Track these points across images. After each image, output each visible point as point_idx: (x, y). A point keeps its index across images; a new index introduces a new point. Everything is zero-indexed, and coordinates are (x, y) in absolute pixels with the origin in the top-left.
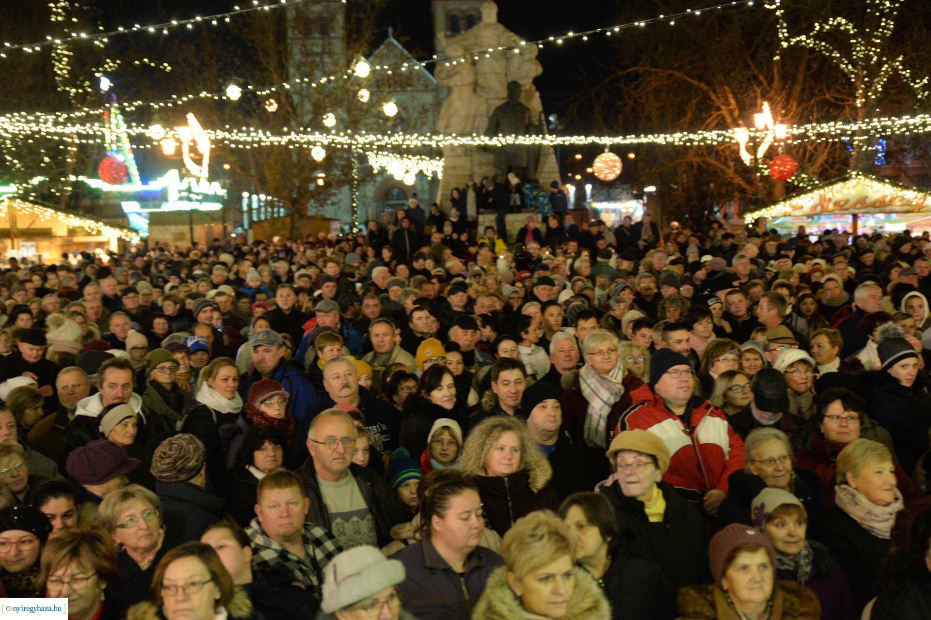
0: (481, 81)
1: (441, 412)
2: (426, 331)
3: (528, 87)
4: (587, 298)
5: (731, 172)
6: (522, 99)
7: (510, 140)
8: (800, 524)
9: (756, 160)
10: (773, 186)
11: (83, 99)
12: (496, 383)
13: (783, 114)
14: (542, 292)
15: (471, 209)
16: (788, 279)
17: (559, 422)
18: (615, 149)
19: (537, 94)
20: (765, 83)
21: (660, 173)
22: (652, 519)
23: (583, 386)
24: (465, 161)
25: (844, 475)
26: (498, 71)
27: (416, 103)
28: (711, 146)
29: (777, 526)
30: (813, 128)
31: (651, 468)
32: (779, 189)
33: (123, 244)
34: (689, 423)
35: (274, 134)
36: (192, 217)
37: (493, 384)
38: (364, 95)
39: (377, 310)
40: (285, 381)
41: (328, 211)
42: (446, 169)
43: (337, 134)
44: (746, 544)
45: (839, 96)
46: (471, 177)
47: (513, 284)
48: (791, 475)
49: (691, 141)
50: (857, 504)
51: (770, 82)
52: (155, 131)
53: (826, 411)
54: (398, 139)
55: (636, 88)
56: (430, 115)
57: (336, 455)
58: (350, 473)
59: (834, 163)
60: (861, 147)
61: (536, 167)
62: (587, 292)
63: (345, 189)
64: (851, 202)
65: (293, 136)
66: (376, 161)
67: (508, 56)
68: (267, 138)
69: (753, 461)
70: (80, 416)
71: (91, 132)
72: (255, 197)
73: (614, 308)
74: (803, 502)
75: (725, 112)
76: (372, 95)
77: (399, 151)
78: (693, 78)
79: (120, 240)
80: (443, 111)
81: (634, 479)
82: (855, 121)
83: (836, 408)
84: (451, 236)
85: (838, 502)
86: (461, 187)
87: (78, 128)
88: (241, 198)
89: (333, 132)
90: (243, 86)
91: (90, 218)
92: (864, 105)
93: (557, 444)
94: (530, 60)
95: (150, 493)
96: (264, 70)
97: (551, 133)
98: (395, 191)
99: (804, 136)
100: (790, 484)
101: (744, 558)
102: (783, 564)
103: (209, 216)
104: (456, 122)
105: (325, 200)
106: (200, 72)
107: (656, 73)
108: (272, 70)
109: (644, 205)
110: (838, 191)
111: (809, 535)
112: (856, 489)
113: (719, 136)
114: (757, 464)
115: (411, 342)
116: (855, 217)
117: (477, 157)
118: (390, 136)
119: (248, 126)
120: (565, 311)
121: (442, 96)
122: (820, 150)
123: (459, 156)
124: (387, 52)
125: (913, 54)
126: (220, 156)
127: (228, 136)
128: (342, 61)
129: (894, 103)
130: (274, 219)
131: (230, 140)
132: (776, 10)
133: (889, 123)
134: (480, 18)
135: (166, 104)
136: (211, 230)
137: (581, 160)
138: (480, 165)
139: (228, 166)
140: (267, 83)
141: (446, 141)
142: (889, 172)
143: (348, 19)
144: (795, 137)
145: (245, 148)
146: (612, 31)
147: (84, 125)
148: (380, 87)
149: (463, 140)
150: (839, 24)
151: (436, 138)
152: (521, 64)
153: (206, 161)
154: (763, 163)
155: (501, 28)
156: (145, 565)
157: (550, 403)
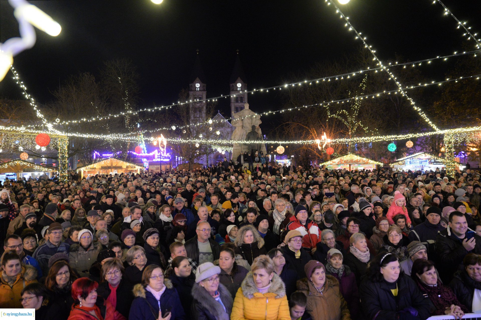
0: (244, 125)
1: (230, 223)
3: (258, 127)
4: (275, 188)
5: (315, 152)
6: (256, 130)
7: (252, 142)
8: (340, 259)
9: (322, 148)
10: (327, 156)
11: (133, 130)
13: (329, 136)
14: (261, 186)
15: (242, 161)
16: (333, 183)
17: (268, 226)
18: (283, 145)
19: (260, 129)
21: (295, 152)
22: (297, 258)
24: (239, 148)
25: (352, 244)
26: (249, 122)
27: (226, 131)
28: (310, 144)
29: (333, 260)
30: (338, 140)
33: (141, 171)
34: (307, 228)
35: (184, 140)
36: (161, 163)
38: (211, 129)
39: (213, 191)
41: (200, 162)
42: (234, 150)
43: (203, 140)
44: (317, 266)
45: (344, 131)
46: (241, 152)
47: (254, 183)
49: (304, 143)
50: (356, 252)
51: (326, 127)
52: (152, 139)
53: (349, 224)
54: (220, 141)
55: (288, 128)
56: (230, 134)
57: (205, 234)
58: (208, 241)
59: (344, 150)
60: (351, 146)
61: (260, 150)
62: (275, 186)
63: (205, 155)
64: (349, 161)
65: (190, 140)
66: (214, 148)
67: (252, 118)
68: (182, 141)
69: (324, 239)
70: (125, 223)
71: (133, 139)
72: (179, 158)
75: (313, 135)
76: (213, 129)
77: (221, 145)
78: (304, 125)
79: (140, 169)
80: (233, 133)
82: (349, 138)
83: (352, 223)
85: (351, 251)
86: (239, 155)
88: (175, 158)
90: (176, 126)
91: (132, 163)
92: (351, 134)
93: (267, 234)
94: (258, 119)
95: (142, 248)
96: (183, 122)
97: (264, 140)
98: (220, 156)
99: (336, 142)
103: (166, 163)
104: (237, 137)
105: (199, 158)
106: (165, 122)
107: (294, 124)
108: (185, 122)
109: (291, 161)
110: (345, 158)
112: (356, 247)
113: (312, 142)
114: (325, 241)
116: (350, 165)
117: (243, 146)
118: (218, 141)
119: (177, 137)
121: (233, 129)
122: (340, 146)
123: (238, 146)
124: (217, 117)
125: (364, 121)
126: (169, 146)
127: (171, 140)
128: (205, 119)
129: (360, 134)
130: (184, 164)
131: (172, 141)
132: (326, 107)
133: (359, 139)
134: (244, 108)
135: (154, 131)
136: (166, 167)
137: (273, 148)
138: (244, 149)
139: (172, 149)
140: (182, 125)
141: (234, 142)
142: (358, 153)
143: (207, 108)
144: (333, 142)
145: (176, 144)
146: (282, 111)
147: (131, 137)
148: (215, 127)
149: (239, 142)
150: (344, 112)
151: (231, 141)
152: (255, 120)
153: (165, 147)
154: (324, 149)
155: (250, 110)
156: (141, 269)
157: (265, 220)
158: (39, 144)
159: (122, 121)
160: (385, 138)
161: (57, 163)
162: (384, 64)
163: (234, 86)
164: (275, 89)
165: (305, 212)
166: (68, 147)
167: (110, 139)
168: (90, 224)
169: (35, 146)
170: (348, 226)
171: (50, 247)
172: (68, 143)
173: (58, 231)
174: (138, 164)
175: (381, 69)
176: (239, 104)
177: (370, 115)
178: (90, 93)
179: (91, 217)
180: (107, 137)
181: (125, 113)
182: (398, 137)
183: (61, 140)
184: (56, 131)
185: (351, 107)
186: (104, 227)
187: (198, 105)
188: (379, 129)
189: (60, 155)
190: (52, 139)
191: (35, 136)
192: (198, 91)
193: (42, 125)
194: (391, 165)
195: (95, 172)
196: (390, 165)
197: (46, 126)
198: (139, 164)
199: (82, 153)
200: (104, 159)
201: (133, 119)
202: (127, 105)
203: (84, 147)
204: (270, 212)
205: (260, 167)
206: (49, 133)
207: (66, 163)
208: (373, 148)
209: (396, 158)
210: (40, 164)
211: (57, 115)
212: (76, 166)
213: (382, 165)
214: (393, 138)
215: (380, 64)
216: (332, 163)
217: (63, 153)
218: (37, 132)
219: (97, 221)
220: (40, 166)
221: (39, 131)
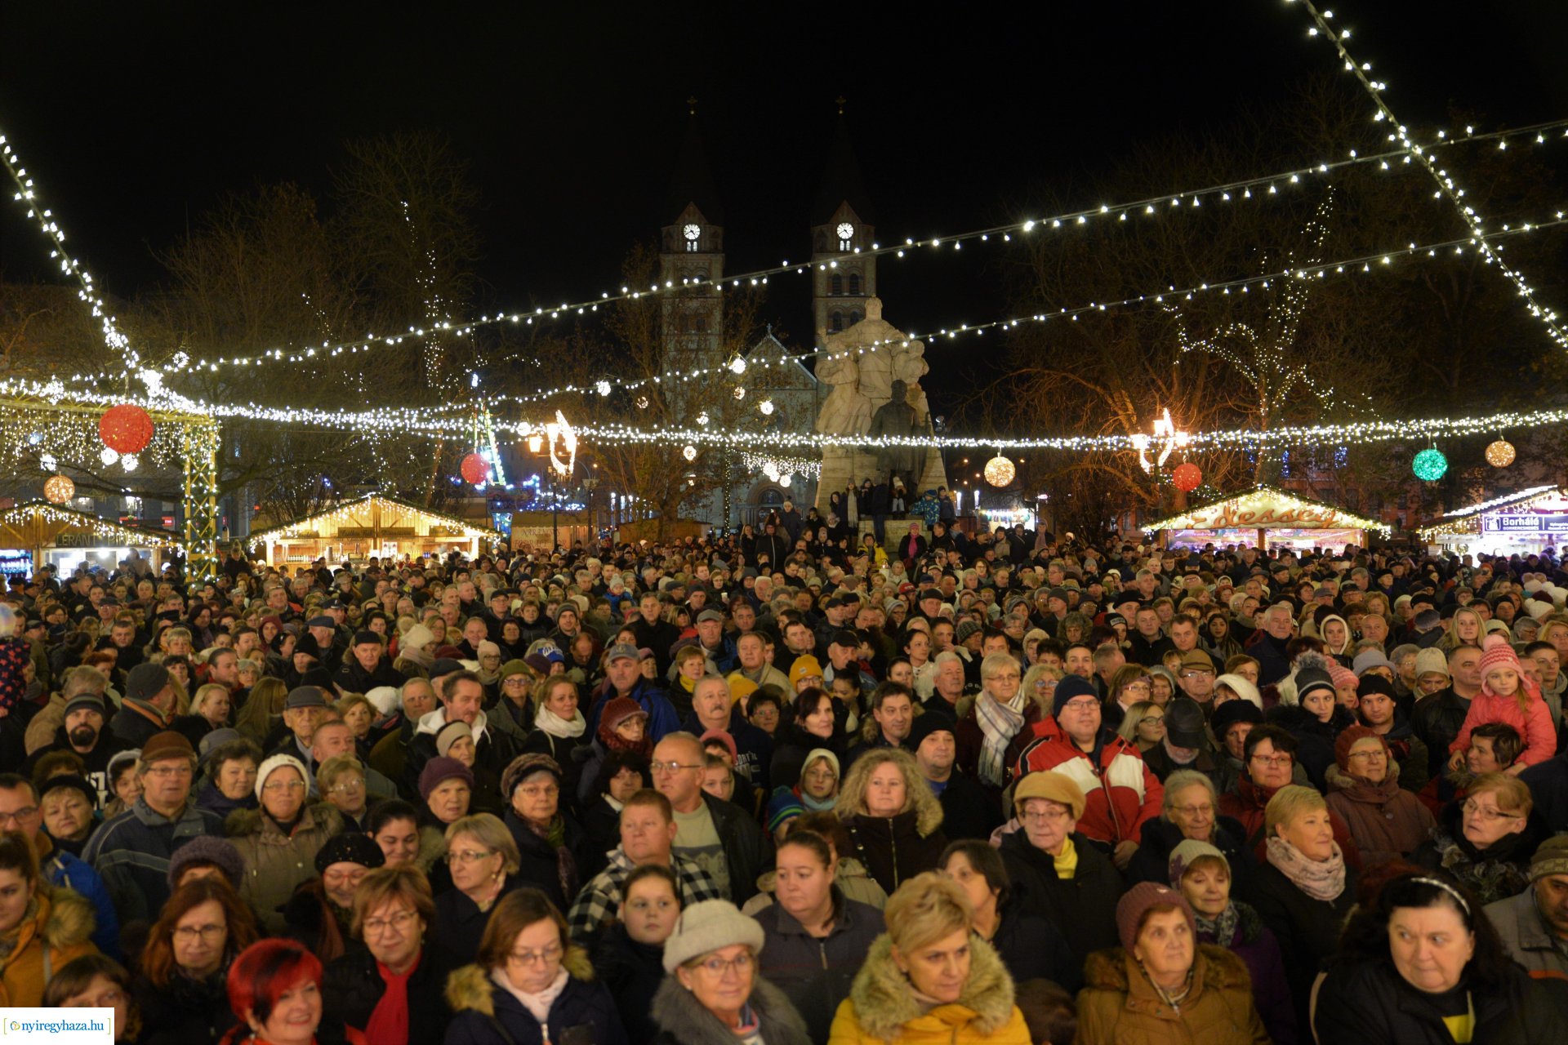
0: (864, 379)
1: (817, 742)
2: (801, 648)
3: (913, 386)
4: (980, 613)
5: (1129, 480)
6: (908, 399)
7: (895, 441)
8: (1222, 880)
9: (1157, 467)
10: (1173, 497)
11: (453, 396)
12: (880, 710)
13: (1183, 421)
14: (927, 605)
15: (852, 515)
16: (1197, 597)
17: (952, 755)
18: (1007, 453)
19: (924, 394)
20: (1164, 387)
21: (1053, 480)
22: (1062, 876)
23: (979, 715)
24: (846, 464)
25: (1274, 828)
26: (883, 369)
27: (794, 402)
28: (1111, 452)
29: (1195, 881)
30: (1220, 436)
31: (1065, 817)
32: (1179, 501)
33: (485, 547)
34: (1099, 763)
35: (642, 431)
36: (555, 518)
37: (876, 711)
38: (741, 392)
39: (751, 622)
40: (644, 700)
41: (699, 514)
42: (824, 471)
43: (710, 433)
44: (1158, 904)
45: (1241, 404)
46: (852, 480)
47: (896, 597)
48: (1213, 827)
49: (1090, 446)
50: (1291, 859)
51: (1170, 387)
52: (524, 428)
53: (1254, 750)
54: (774, 438)
55: (1028, 390)
56: (809, 414)
58: (704, 804)
59: (1238, 474)
60: (1266, 458)
61: (922, 471)
63: (718, 491)
64: (1257, 516)
65: (663, 433)
66: (750, 463)
67: (894, 353)
68: (637, 436)
69: (1171, 807)
70: (420, 733)
71: (454, 427)
72: (623, 499)
73: (1009, 624)
74: (1226, 856)
75: (1122, 417)
76: (747, 393)
77: (776, 452)
78: (1088, 381)
79: (481, 539)
80: (823, 410)
81: (1046, 830)
82: (1259, 429)
83: (1265, 747)
84: (825, 543)
85: (1269, 857)
86: (841, 491)
87: (443, 424)
88: (608, 499)
89: (706, 430)
90: (612, 381)
91: (452, 518)
92: (1268, 414)
93: (950, 781)
94: (918, 357)
96: (637, 366)
97: (939, 434)
98: (771, 495)
99: (1208, 444)
100: (1210, 836)
101: (1157, 920)
102: (1202, 926)
103: (574, 517)
104: (837, 421)
105: (697, 502)
106: (571, 368)
107: (1049, 375)
108: (645, 366)
109: (1036, 514)
110: (1243, 504)
111: (1233, 893)
112: (1289, 842)
113: (1118, 441)
114: (1175, 811)
115: (784, 659)
116: (1262, 532)
117: (858, 459)
118: (765, 436)
119: (617, 423)
120: (955, 627)
121: (822, 395)
122: (1223, 460)
123: (839, 458)
124: (764, 348)
125: (1318, 363)
126: (587, 455)
127: (595, 433)
128: (718, 357)
129: (1301, 413)
130: (642, 522)
131: (596, 437)
132: (1174, 313)
133: (1299, 433)
134: (863, 316)
135: (531, 399)
136: (576, 531)
137: (968, 465)
138: (862, 467)
139: (595, 466)
140: (636, 377)
141: (826, 441)
142: (1294, 485)
143: (725, 315)
144: (1199, 445)
145: (611, 446)
146: (1009, 325)
147: (448, 421)
148: (756, 385)
149: (845, 441)
150: (1241, 330)
151: (815, 437)
152: (906, 362)
153: (572, 460)
154: (1164, 472)
155: (886, 324)
156: (484, 906)
157: (942, 734)
158: (112, 444)
159: (415, 364)
160: (1404, 429)
161: (178, 514)
162: (1415, 136)
163: (829, 234)
164: (984, 238)
165: (1089, 703)
166: (219, 457)
167: (372, 427)
168: (293, 740)
169: (98, 452)
170: (1248, 757)
171: (146, 823)
172: (217, 442)
173: (173, 764)
174: (473, 520)
175: (1403, 156)
176: (845, 303)
177: (1341, 340)
178: (300, 261)
179: (301, 712)
180: (359, 420)
181: (424, 328)
182: (1455, 424)
183: (195, 430)
184: (174, 396)
185: (1269, 313)
186: (347, 750)
187: (694, 304)
188: (1375, 394)
189: (188, 487)
190: (160, 426)
191: (98, 415)
192: (692, 252)
193: (124, 374)
194: (1425, 534)
195: (317, 550)
196: (1419, 531)
197: (136, 376)
198: (477, 521)
199: (271, 480)
200: (348, 501)
201: (457, 355)
202: (432, 304)
203: (277, 457)
204: (961, 703)
205: (922, 533)
206: (151, 405)
207: (211, 514)
208: (1351, 469)
209: (1441, 507)
210: (115, 516)
211: (179, 338)
212: (247, 525)
213: (1386, 530)
214: (1435, 429)
215: (1402, 136)
216: (1192, 522)
217: (200, 479)
218: (104, 400)
219: (321, 726)
220: (117, 525)
221: (114, 398)
